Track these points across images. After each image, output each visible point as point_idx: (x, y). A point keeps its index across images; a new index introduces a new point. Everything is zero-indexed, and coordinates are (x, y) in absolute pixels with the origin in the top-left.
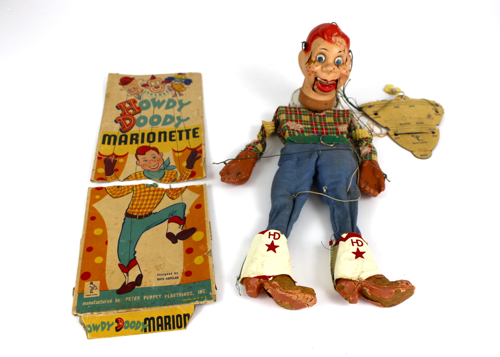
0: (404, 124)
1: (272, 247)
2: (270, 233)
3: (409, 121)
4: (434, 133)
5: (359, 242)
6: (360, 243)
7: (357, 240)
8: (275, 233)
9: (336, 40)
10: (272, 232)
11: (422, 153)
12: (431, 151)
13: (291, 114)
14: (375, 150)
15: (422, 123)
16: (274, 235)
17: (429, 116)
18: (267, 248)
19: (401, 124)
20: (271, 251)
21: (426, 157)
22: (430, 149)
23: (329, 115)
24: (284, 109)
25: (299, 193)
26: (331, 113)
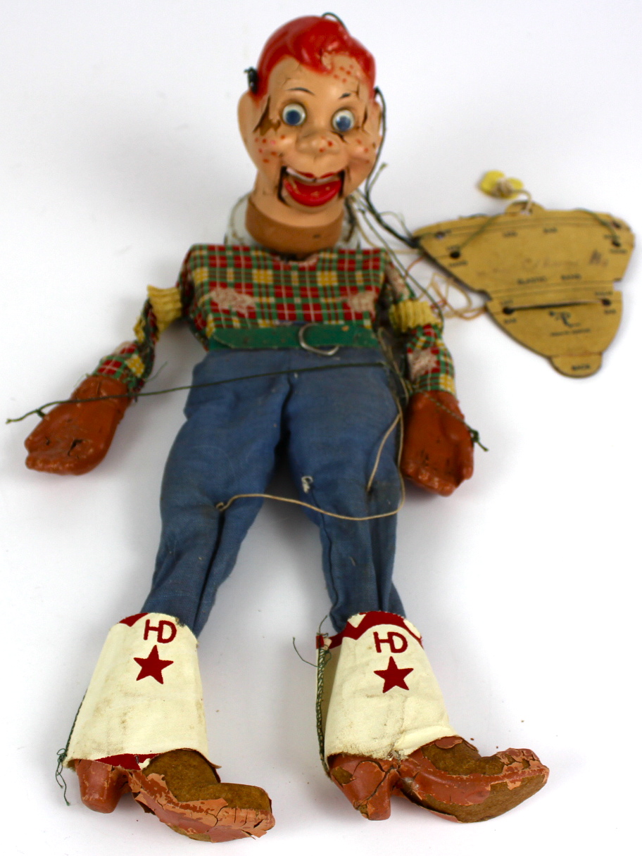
0: (529, 281)
1: (152, 667)
2: (148, 622)
3: (541, 271)
4: (609, 304)
5: (395, 638)
6: (398, 643)
7: (391, 634)
8: (162, 623)
9: (332, 64)
10: (155, 618)
11: (577, 361)
12: (600, 354)
13: (224, 266)
14: (448, 360)
15: (577, 277)
16: (160, 630)
17: (595, 257)
18: (139, 668)
19: (520, 282)
20: (150, 679)
21: (588, 371)
22: (596, 349)
23: (327, 265)
24: (205, 253)
25: (236, 497)
26: (331, 261)
